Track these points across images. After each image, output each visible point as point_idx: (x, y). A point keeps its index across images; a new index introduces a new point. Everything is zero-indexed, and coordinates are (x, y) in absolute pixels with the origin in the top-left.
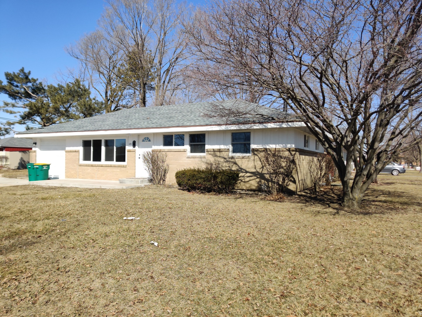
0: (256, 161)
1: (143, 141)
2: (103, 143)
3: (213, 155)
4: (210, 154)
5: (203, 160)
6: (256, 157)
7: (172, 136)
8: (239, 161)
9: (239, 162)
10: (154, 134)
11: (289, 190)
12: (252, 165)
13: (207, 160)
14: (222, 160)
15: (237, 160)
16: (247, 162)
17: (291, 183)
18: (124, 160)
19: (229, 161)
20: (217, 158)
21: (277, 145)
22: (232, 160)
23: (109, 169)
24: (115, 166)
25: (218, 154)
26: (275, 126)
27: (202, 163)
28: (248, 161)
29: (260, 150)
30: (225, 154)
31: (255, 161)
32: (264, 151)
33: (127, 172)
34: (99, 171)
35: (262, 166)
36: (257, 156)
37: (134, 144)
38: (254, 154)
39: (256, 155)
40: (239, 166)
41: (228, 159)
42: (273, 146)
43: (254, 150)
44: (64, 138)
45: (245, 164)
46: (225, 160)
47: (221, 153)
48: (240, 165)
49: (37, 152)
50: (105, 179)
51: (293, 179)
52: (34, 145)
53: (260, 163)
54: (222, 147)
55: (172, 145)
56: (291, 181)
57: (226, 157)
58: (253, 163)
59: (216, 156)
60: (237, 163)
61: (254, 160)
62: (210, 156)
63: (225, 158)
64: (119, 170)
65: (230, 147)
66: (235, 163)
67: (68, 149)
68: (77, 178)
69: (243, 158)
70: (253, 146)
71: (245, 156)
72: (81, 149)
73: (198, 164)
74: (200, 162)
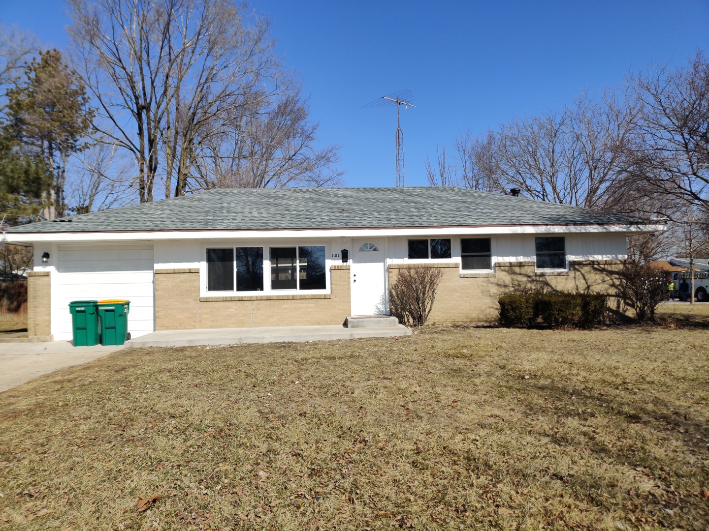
0: (579, 279)
1: (361, 250)
2: (266, 253)
3: (508, 272)
4: (503, 270)
5: (492, 280)
6: (578, 273)
7: (426, 241)
8: (552, 279)
9: (553, 282)
10: (390, 238)
11: (628, 317)
12: (572, 285)
13: (498, 280)
14: (525, 279)
15: (548, 278)
16: (564, 281)
17: (629, 308)
18: (323, 286)
19: (536, 281)
20: (515, 277)
21: (604, 256)
22: (541, 279)
23: (286, 305)
24: (303, 298)
25: (517, 270)
26: (621, 230)
27: (490, 285)
28: (566, 279)
29: (584, 263)
30: (529, 270)
31: (577, 279)
32: (589, 264)
33: (334, 307)
34: (259, 309)
35: (586, 286)
36: (580, 271)
37: (345, 256)
38: (575, 269)
39: (578, 270)
40: (552, 288)
41: (534, 278)
42: (598, 258)
43: (573, 264)
44: (150, 245)
45: (562, 284)
46: (530, 279)
47: (522, 268)
48: (553, 286)
49: (52, 275)
50: (278, 325)
51: (630, 302)
52: (45, 259)
53: (584, 282)
54: (521, 259)
55: (426, 257)
56: (628, 304)
57: (531, 274)
58: (573, 282)
59: (514, 273)
60: (549, 282)
61: (575, 278)
62: (504, 273)
63: (529, 277)
64: (312, 305)
65: (534, 259)
66: (547, 284)
67: (158, 266)
68: (194, 327)
69: (559, 274)
70: (570, 258)
71: (562, 272)
72: (203, 267)
73: (482, 286)
74: (485, 284)
